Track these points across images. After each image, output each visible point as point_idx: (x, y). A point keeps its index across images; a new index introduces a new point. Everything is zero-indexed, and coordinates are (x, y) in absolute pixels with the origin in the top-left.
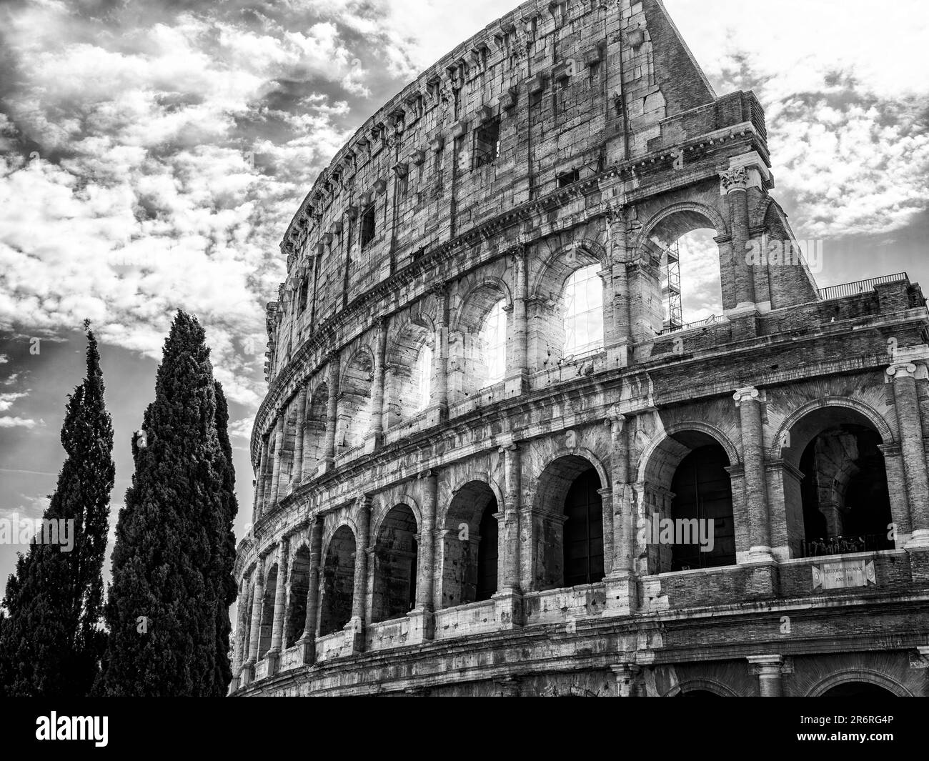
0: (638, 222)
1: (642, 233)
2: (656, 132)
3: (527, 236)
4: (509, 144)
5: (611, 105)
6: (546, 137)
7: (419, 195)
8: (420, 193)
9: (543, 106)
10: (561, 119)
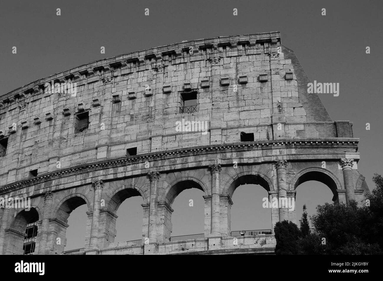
0: (293, 171)
1: (295, 177)
2: (302, 127)
3: (223, 161)
4: (205, 107)
5: (275, 106)
6: (231, 110)
7: (132, 117)
8: (132, 115)
9: (229, 93)
10: (242, 103)
